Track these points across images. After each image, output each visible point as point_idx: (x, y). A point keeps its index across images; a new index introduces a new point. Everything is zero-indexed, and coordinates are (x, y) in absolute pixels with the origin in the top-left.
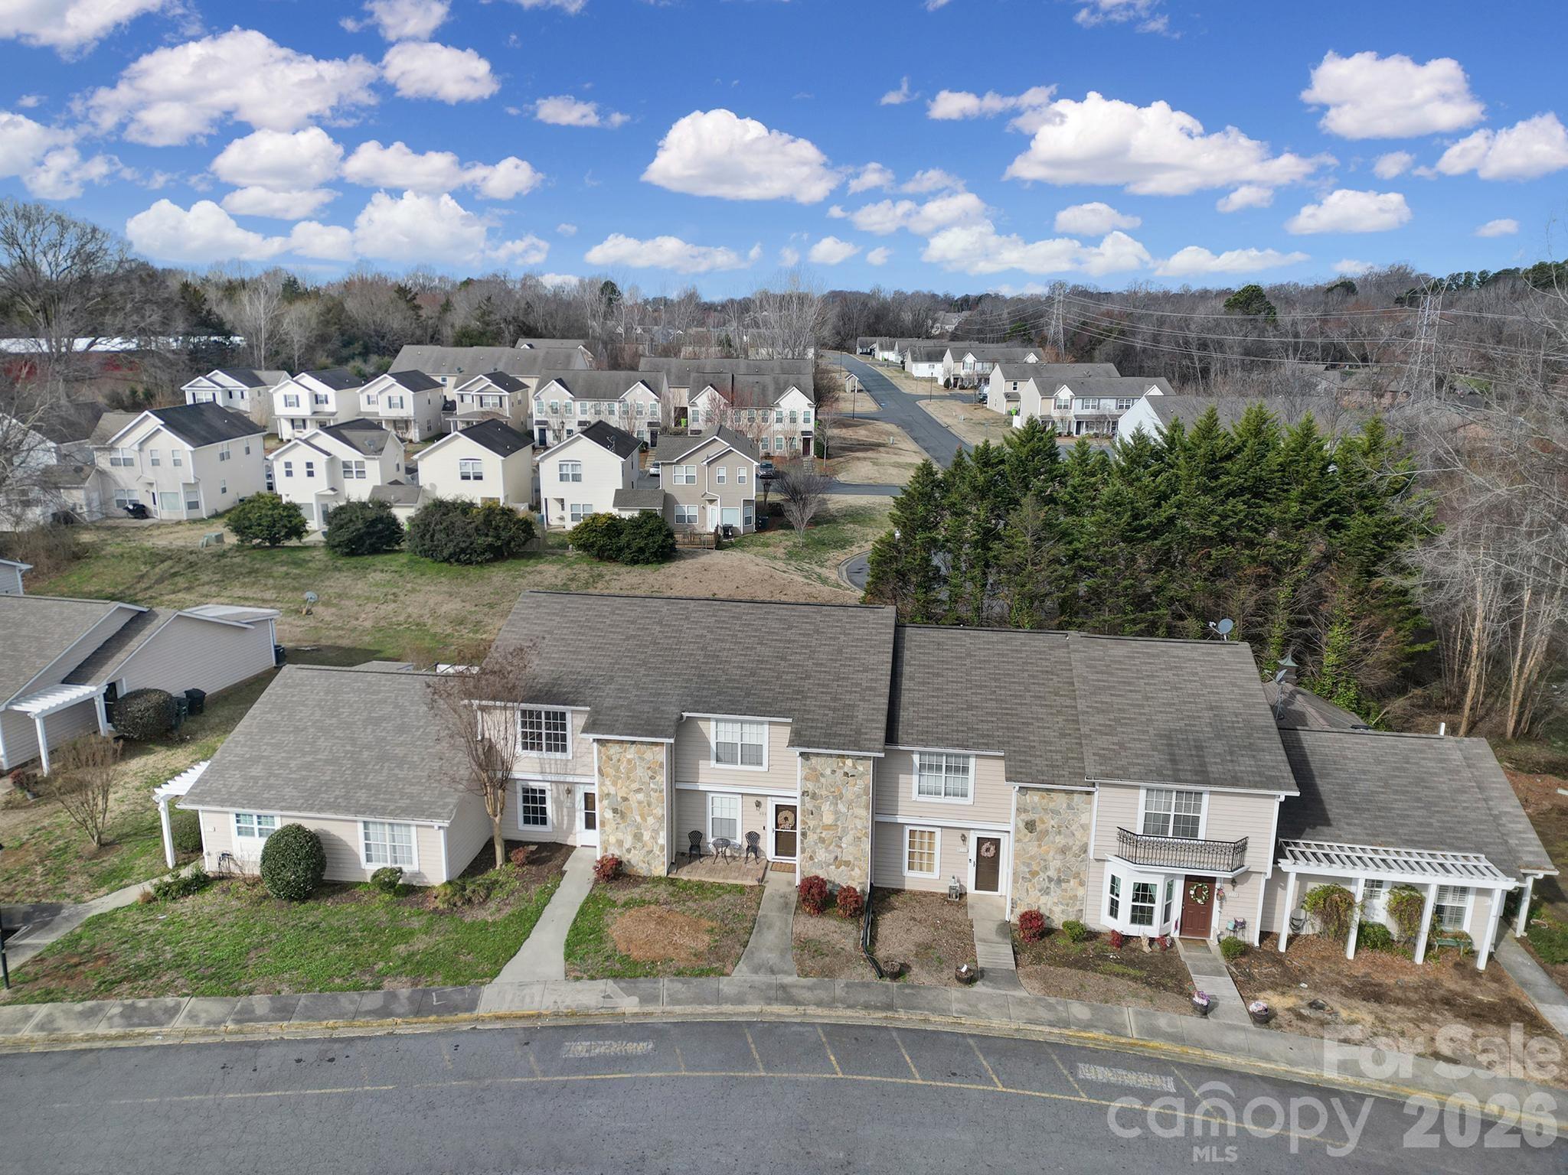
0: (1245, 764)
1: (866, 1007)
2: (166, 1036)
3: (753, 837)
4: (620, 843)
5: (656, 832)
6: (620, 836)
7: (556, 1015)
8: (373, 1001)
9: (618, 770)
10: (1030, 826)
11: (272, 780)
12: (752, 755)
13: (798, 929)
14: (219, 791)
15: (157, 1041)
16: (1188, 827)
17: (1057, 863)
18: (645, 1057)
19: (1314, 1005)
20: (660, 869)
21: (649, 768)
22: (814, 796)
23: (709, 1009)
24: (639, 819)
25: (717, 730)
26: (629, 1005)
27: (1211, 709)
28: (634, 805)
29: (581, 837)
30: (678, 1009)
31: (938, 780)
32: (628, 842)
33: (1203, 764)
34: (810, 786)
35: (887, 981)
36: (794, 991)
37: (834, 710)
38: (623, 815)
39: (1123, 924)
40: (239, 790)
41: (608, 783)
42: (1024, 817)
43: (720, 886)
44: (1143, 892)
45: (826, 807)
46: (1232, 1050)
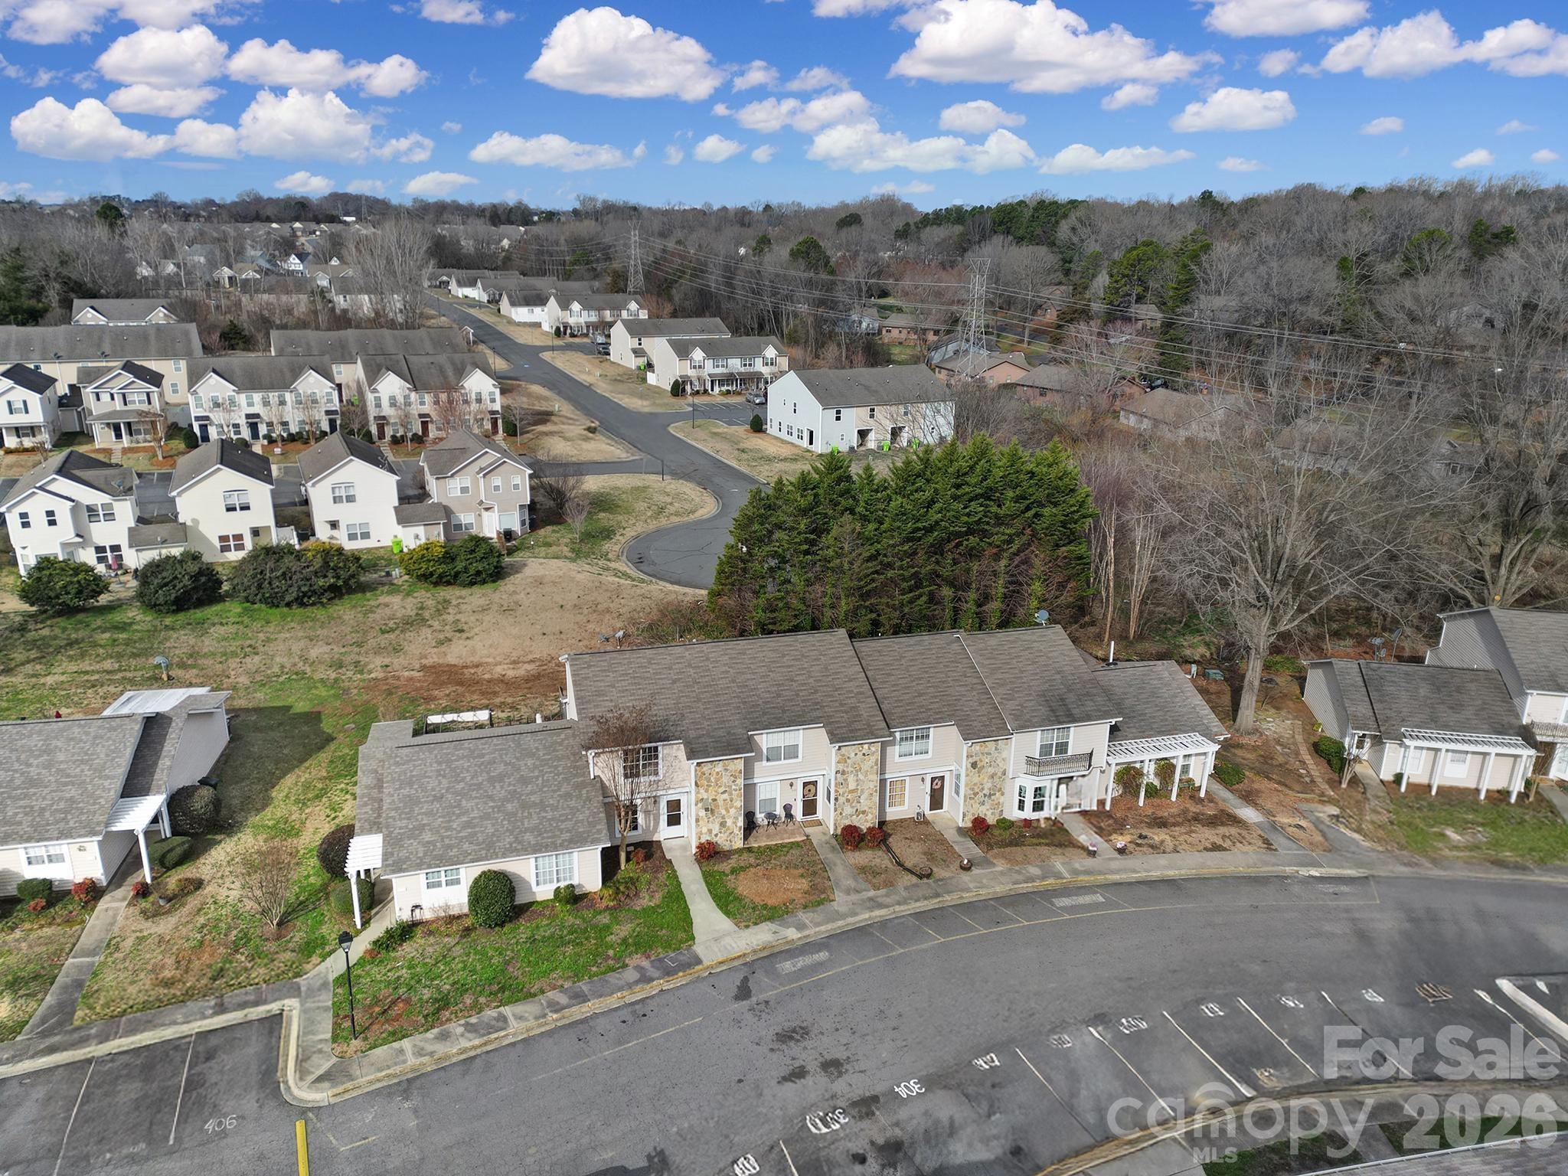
0: (1090, 706)
1: (926, 899)
2: (514, 1035)
3: (787, 808)
4: (710, 831)
5: (736, 818)
6: (711, 826)
7: (755, 951)
8: (631, 975)
9: (709, 780)
10: (974, 765)
11: (447, 841)
12: (792, 752)
13: (852, 861)
14: (408, 858)
15: (511, 1040)
16: (1062, 748)
17: (989, 785)
18: (830, 960)
19: (1141, 837)
20: (739, 844)
21: (734, 776)
22: (843, 773)
23: (840, 923)
24: (724, 812)
25: (766, 740)
26: (792, 934)
27: (1058, 673)
28: (720, 802)
29: (664, 833)
30: (823, 928)
31: (914, 745)
32: (716, 829)
33: (1069, 710)
34: (841, 767)
35: (925, 880)
36: (880, 900)
37: (846, 712)
38: (712, 811)
39: (1028, 813)
40: (425, 854)
41: (702, 791)
42: (971, 760)
43: (783, 846)
44: (1038, 791)
45: (851, 779)
46: (1117, 872)
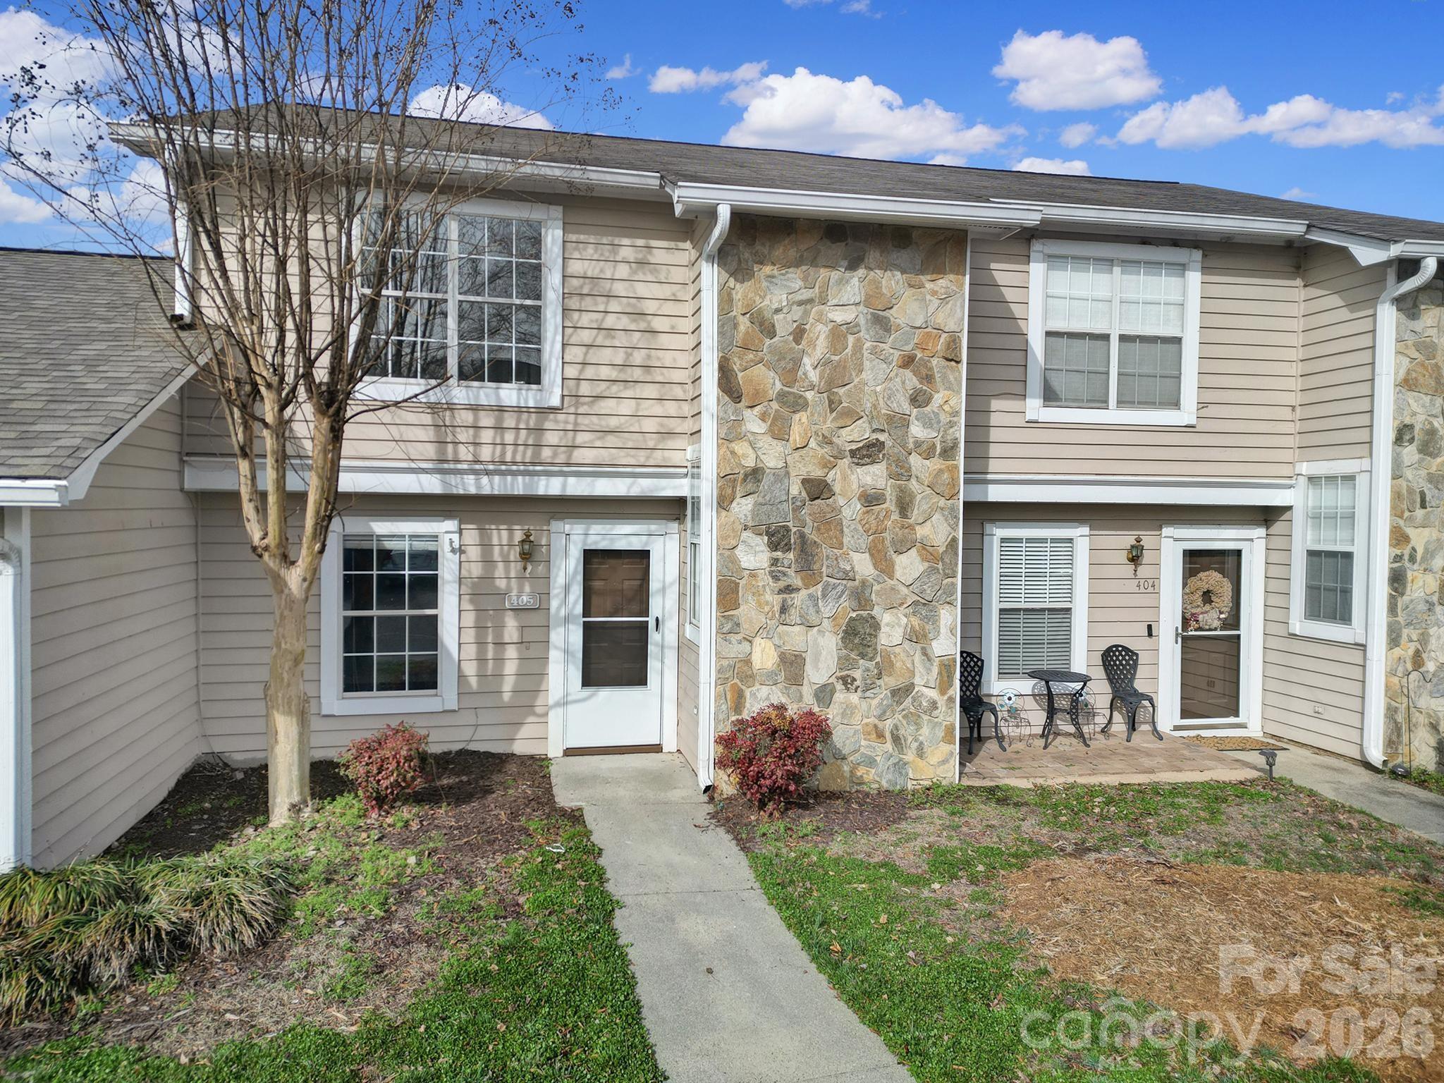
20: (930, 760)
21: (908, 362)
32: (825, 660)
